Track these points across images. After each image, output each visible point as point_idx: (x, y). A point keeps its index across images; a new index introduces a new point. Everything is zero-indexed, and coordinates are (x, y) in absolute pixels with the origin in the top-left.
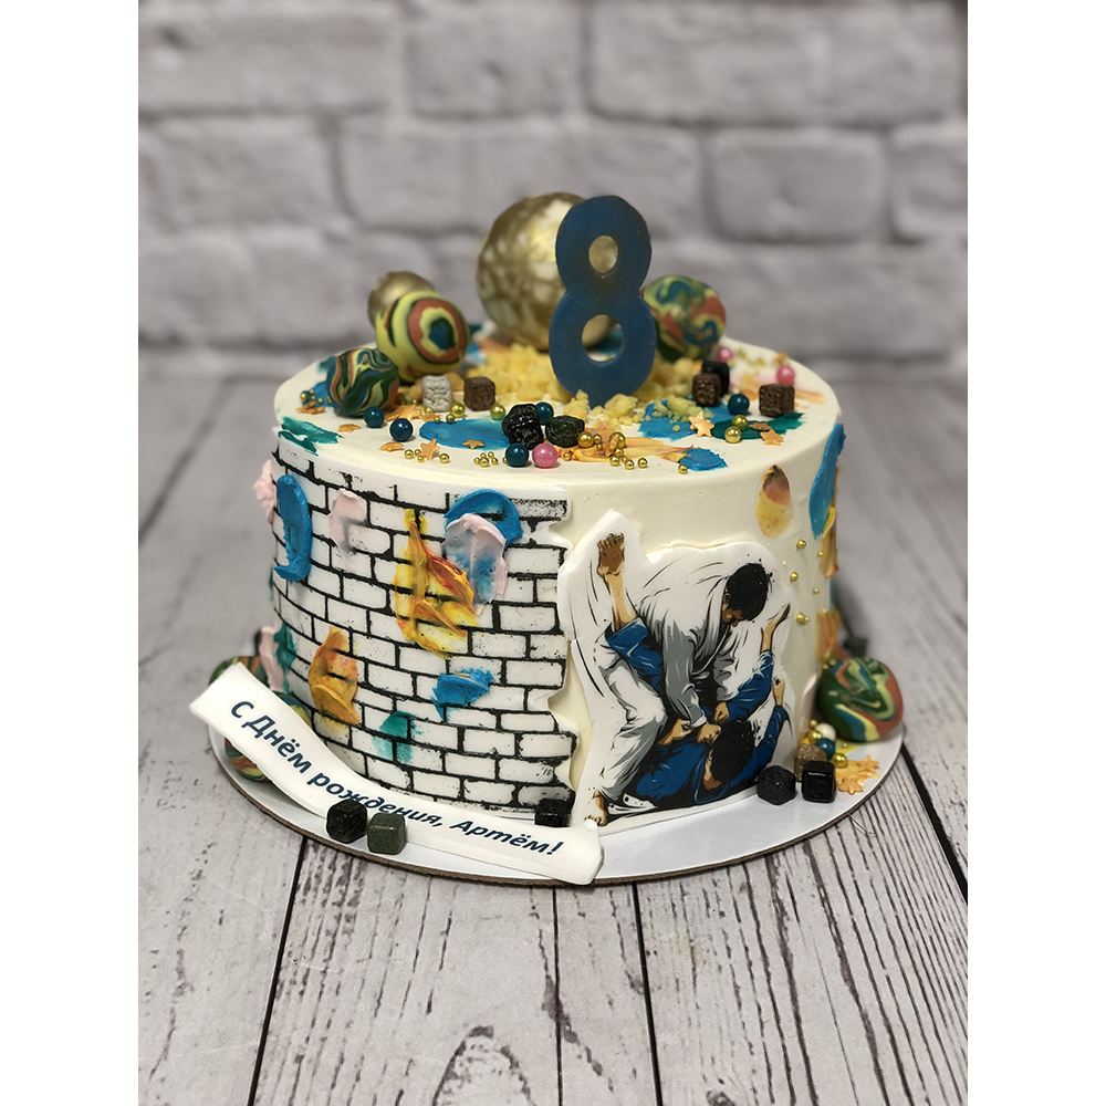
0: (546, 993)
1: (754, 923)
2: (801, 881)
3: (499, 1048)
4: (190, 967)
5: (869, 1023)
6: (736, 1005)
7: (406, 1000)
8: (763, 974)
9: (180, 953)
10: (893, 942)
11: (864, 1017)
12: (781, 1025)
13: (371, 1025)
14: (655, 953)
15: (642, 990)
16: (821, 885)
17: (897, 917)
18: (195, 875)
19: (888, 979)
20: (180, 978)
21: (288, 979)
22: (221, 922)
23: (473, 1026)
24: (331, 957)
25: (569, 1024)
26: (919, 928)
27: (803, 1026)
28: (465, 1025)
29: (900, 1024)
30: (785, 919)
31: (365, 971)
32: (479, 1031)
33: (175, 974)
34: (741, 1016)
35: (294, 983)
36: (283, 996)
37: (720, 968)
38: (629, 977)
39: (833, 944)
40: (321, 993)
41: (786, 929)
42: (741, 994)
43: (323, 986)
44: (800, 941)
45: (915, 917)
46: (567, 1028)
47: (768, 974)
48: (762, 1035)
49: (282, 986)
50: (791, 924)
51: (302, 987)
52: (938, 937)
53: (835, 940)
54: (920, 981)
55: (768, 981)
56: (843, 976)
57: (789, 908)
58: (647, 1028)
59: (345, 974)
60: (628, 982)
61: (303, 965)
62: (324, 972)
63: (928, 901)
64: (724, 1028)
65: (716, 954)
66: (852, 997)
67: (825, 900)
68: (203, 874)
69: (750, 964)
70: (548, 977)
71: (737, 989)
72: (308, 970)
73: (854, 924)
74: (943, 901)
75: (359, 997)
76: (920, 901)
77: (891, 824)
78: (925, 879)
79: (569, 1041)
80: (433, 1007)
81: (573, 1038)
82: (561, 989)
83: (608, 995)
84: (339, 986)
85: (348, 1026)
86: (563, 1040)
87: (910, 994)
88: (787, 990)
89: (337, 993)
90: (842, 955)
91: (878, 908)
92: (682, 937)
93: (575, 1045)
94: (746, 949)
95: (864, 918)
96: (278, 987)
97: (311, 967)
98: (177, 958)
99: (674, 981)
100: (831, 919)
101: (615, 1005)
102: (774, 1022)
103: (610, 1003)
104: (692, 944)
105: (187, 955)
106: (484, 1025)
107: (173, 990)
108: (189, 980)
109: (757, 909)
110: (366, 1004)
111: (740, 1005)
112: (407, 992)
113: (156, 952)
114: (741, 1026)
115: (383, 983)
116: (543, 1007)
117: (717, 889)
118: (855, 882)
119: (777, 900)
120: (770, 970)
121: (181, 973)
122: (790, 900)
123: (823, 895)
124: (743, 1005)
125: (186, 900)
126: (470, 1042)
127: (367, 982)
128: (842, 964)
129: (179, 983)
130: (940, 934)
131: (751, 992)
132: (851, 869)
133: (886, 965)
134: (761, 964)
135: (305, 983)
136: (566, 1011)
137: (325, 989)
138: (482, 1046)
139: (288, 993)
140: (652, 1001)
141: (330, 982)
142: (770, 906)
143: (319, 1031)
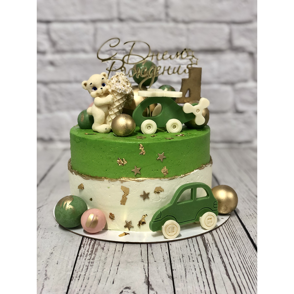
0: (145, 279)
1: (202, 263)
2: (215, 253)
3: (132, 292)
4: (48, 274)
5: (234, 285)
6: (197, 282)
7: (107, 281)
8: (205, 274)
9: (46, 271)
10: (240, 267)
11: (232, 284)
12: (210, 286)
13: (97, 287)
14: (175, 270)
15: (171, 278)
17: (241, 261)
18: (51, 253)
19: (239, 275)
20: (46, 276)
21: (75, 276)
22: (57, 264)
23: (125, 287)
24: (87, 271)
25: (151, 286)
26: (247, 264)
27: (216, 286)
28: (123, 286)
29: (242, 285)
31: (96, 274)
32: (126, 288)
33: (44, 276)
34: (199, 284)
35: (77, 277)
36: (74, 280)
37: (193, 273)
38: (168, 275)
39: (224, 267)
40: (84, 279)
41: (211, 264)
42: (199, 279)
43: (84, 278)
44: (215, 267)
45: (246, 261)
46: (151, 287)
47: (206, 274)
48: (204, 288)
49: (73, 278)
50: (212, 263)
51: (79, 278)
52: (252, 266)
53: (224, 266)
54: (248, 275)
55: (206, 276)
56: (227, 274)
57: (211, 259)
58: (173, 286)
59: (90, 275)
60: (168, 277)
61: (79, 273)
62: (85, 275)
63: (249, 257)
64: (194, 287)
65: (192, 270)
66: (229, 279)
67: (221, 257)
68: (53, 253)
69: (201, 272)
70: (146, 275)
71: (197, 278)
72: (80, 274)
73: (229, 263)
74: (254, 258)
75: (94, 280)
76: (247, 258)
77: (239, 241)
78: (249, 253)
79: (151, 290)
80: (114, 282)
81: (152, 289)
82: (149, 278)
83: (162, 280)
84: (89, 278)
85: (91, 287)
86: (150, 290)
87: (245, 278)
88: (211, 278)
89: (88, 279)
90: (226, 270)
91: (236, 259)
92: (182, 266)
93: (153, 291)
94: (200, 269)
95: (232, 261)
96: (72, 278)
97: (82, 274)
98: (45, 272)
99: (180, 276)
100: (223, 262)
101: (164, 281)
102: (208, 285)
103: (163, 281)
104: (185, 268)
105: (48, 271)
106: (128, 286)
107: (43, 279)
108: (48, 277)
109: (203, 260)
110: (96, 282)
111: (198, 281)
112: (107, 279)
113: (39, 270)
114: (199, 286)
115: (101, 277)
116: (144, 282)
117: (192, 255)
118: (230, 253)
119: (208, 258)
120: (206, 273)
121: (46, 275)
122: (212, 258)
123: (221, 256)
124: (199, 281)
125: (48, 259)
126: (124, 291)
127: (96, 277)
128: (226, 272)
129: (45, 277)
130: (253, 265)
131: (201, 278)
132: (229, 250)
133: (238, 272)
134: (204, 272)
135: (79, 277)
136: (150, 283)
137: (85, 279)
138: (127, 291)
139: (75, 279)
140: (174, 281)
141: (86, 277)
142: (206, 259)
143: (83, 288)
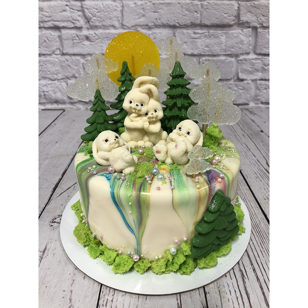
16: (252, 264)
30: (244, 278)
